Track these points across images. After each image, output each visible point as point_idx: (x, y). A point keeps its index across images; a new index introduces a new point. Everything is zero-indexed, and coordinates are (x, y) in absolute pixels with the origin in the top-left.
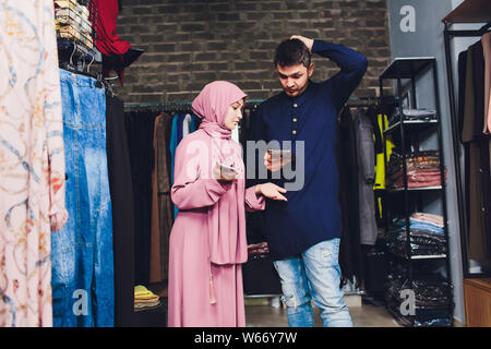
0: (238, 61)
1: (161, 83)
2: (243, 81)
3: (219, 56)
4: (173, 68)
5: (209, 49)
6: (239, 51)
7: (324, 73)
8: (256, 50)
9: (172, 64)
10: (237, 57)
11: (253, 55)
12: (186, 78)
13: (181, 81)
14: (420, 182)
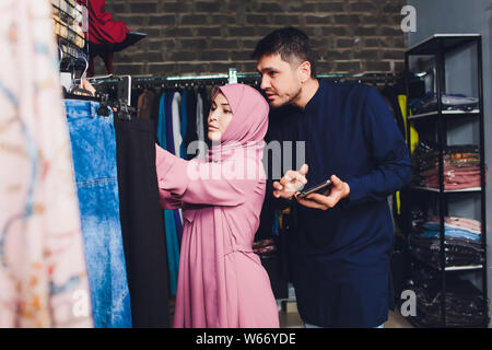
0: (233, 26)
1: (141, 52)
2: (240, 50)
3: (210, 19)
4: (155, 33)
5: (198, 11)
6: (234, 14)
7: (332, 42)
8: (254, 13)
9: (154, 27)
10: (232, 20)
11: (250, 19)
12: (171, 45)
13: (165, 48)
14: (458, 183)
